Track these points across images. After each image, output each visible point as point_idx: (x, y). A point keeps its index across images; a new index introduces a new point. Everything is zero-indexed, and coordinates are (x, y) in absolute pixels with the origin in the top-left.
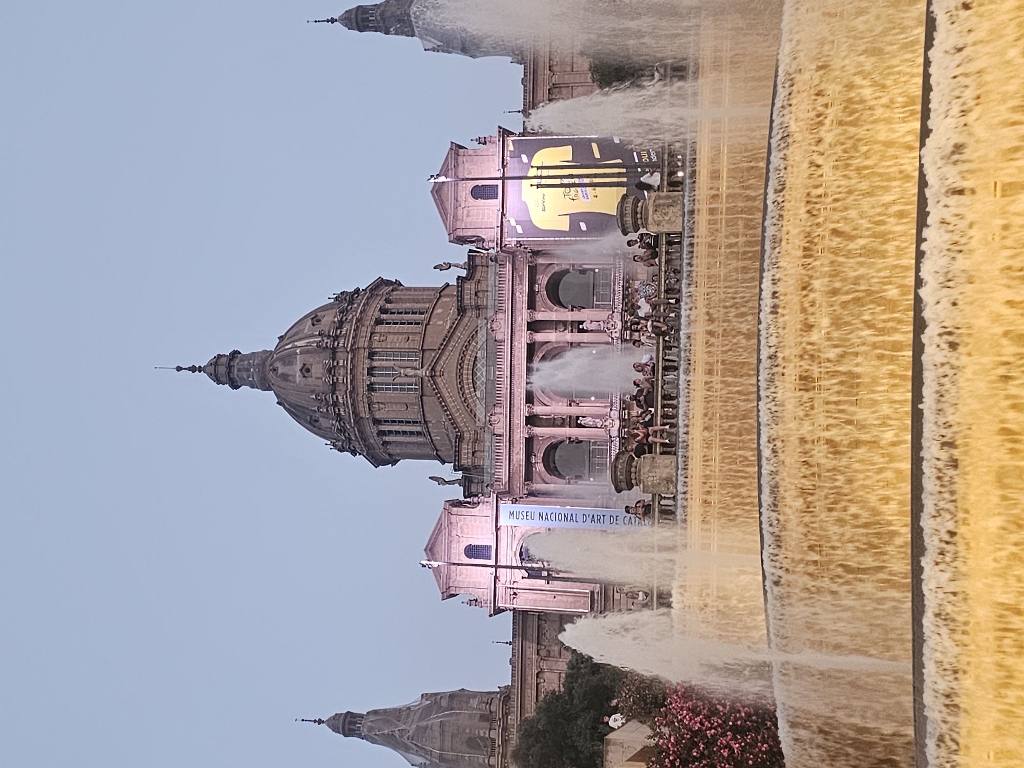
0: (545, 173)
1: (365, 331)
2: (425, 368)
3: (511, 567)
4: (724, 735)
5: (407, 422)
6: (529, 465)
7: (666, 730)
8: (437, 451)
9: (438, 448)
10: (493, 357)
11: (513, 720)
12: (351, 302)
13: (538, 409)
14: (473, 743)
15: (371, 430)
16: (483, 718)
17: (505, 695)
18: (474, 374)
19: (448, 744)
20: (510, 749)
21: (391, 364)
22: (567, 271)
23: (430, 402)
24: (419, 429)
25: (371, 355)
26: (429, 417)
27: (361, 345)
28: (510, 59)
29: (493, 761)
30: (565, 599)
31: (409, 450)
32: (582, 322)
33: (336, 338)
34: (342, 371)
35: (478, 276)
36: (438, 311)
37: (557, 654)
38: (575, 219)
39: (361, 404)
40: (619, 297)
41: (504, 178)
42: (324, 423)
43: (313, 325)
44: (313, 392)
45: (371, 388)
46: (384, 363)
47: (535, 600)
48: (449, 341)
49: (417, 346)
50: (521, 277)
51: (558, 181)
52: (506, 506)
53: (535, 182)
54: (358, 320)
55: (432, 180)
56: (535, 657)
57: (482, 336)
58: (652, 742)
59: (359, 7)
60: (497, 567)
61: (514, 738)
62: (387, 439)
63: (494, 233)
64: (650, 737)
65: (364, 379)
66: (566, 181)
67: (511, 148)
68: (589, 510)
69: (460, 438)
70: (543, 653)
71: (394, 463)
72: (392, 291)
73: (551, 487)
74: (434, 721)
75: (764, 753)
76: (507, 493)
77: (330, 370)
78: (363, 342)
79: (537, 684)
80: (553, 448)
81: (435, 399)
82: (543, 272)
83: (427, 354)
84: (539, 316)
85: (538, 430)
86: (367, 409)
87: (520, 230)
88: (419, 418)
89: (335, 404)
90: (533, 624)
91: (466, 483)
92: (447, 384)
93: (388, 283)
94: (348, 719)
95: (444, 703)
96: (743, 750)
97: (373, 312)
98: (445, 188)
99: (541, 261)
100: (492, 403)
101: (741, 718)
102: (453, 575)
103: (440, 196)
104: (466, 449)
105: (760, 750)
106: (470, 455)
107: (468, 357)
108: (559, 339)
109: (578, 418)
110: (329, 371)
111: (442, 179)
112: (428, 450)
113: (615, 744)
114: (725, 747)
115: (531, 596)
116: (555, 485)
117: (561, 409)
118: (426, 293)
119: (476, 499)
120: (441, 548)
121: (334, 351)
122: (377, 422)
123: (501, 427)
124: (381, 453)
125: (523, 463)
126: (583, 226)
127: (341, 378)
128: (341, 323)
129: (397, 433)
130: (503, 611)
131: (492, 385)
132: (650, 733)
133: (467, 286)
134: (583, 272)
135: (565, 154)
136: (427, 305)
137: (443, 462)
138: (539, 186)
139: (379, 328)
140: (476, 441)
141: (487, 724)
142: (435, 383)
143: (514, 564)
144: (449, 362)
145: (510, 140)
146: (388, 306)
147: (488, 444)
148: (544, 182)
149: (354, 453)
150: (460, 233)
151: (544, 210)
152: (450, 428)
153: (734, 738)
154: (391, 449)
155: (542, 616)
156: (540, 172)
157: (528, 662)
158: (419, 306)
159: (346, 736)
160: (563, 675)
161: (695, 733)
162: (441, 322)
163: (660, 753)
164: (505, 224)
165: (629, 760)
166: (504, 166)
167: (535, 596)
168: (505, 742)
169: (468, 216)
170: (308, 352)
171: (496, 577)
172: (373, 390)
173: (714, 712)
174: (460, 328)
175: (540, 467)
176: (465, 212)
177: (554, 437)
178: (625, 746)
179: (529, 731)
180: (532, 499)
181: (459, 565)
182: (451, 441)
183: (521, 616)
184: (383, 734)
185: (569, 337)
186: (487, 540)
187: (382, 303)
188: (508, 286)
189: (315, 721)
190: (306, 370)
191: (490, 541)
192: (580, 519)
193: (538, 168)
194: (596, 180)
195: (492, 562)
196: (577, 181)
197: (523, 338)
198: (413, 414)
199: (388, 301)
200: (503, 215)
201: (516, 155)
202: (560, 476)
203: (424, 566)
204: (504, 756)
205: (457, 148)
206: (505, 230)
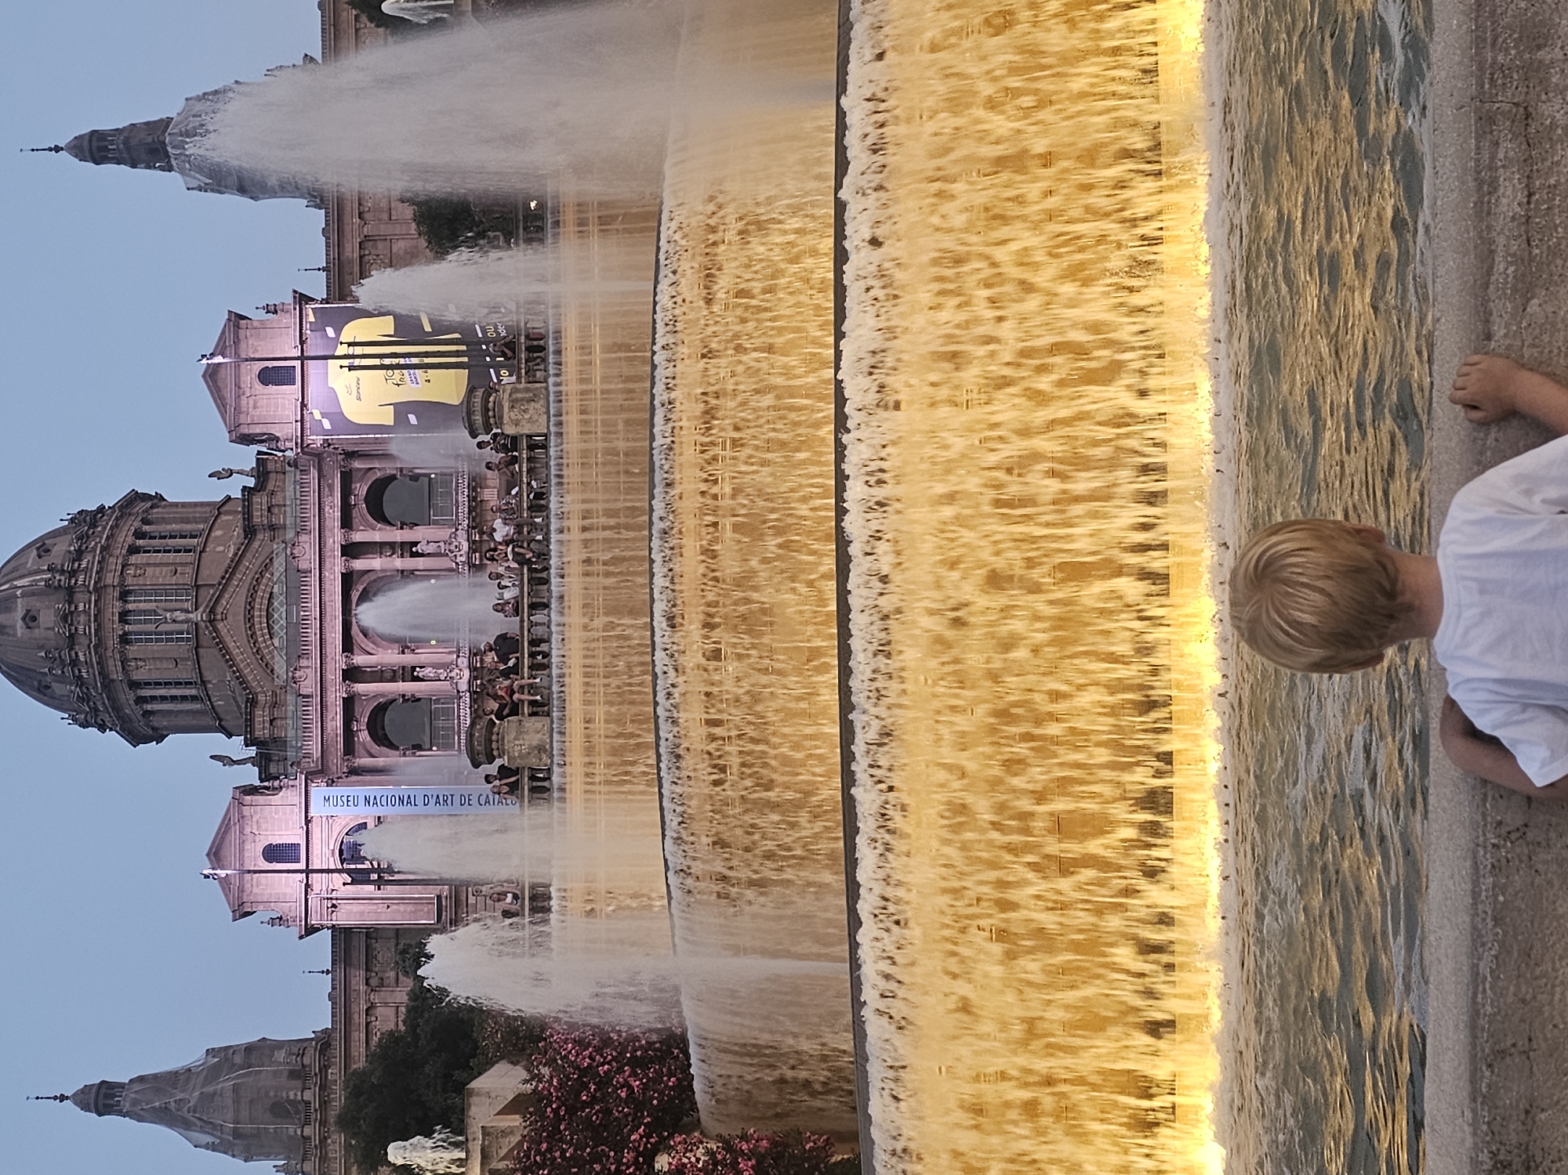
0: (358, 350)
1: (114, 563)
2: (201, 609)
3: (329, 871)
4: (620, 1070)
5: (177, 683)
6: (349, 734)
7: (545, 1071)
8: (221, 720)
9: (222, 716)
10: (295, 592)
11: (333, 1073)
12: (93, 525)
13: (359, 659)
14: (281, 1110)
15: (127, 697)
16: (293, 1075)
17: (323, 1041)
18: (269, 616)
19: (245, 1114)
20: (333, 1114)
21: (152, 606)
22: (393, 478)
23: (209, 655)
24: (193, 692)
25: (124, 596)
26: (208, 676)
27: (109, 581)
28: (305, 202)
29: (307, 1131)
30: (402, 908)
31: (181, 721)
32: (416, 544)
33: (73, 573)
34: (82, 618)
35: (270, 486)
36: (217, 533)
37: (393, 981)
38: (402, 410)
39: (111, 662)
40: (464, 509)
41: (303, 358)
42: (59, 689)
43: (40, 557)
44: (41, 648)
45: (125, 639)
46: (142, 606)
47: (362, 913)
48: (233, 574)
49: (188, 580)
50: (331, 487)
51: (377, 362)
52: (318, 791)
53: (346, 362)
54: (103, 549)
55: (204, 361)
56: (363, 988)
57: (279, 565)
58: (529, 1088)
59: (94, 132)
60: (308, 871)
61: (338, 1098)
62: (149, 707)
63: (293, 430)
64: (526, 1082)
65: (114, 628)
66: (387, 361)
67: (312, 318)
68: (433, 790)
69: (252, 702)
70: (374, 982)
71: (160, 739)
72: (152, 507)
73: (380, 762)
74: (225, 1084)
75: (672, 1088)
76: (321, 772)
77: (66, 618)
78: (111, 578)
79: (368, 1024)
80: (381, 710)
81: (215, 651)
82: (361, 480)
83: (203, 592)
84: (358, 537)
85: (360, 688)
86: (120, 669)
87: (327, 424)
88: (193, 676)
89: (75, 663)
90: (360, 944)
91: (263, 762)
92: (232, 631)
93: (146, 497)
94: (103, 1090)
95: (238, 1059)
96: (645, 1087)
97: (125, 537)
98: (222, 372)
99: (357, 464)
100: (296, 654)
101: (641, 1047)
102: (248, 886)
103: (215, 382)
104: (261, 716)
105: (666, 1086)
106: (267, 725)
107: (260, 593)
108: (386, 567)
109: (413, 668)
110: (64, 618)
111: (219, 359)
112: (208, 721)
113: (478, 1094)
114: (622, 1087)
115: (356, 907)
116: (386, 758)
117: (391, 657)
118: (199, 509)
119: (276, 783)
120: (230, 852)
121: (71, 592)
122: (135, 685)
123: (309, 686)
124: (141, 726)
125: (340, 731)
126: (412, 419)
127: (81, 627)
128: (79, 554)
129: (163, 698)
130: (318, 930)
131: (296, 630)
132: (525, 1075)
133: (256, 499)
134: (415, 478)
135: (385, 326)
136: (201, 526)
137: (230, 735)
138: (351, 368)
139: (133, 559)
140: (274, 705)
141: (298, 1083)
142: (216, 630)
143: (332, 867)
144: (234, 601)
145: (309, 308)
146: (146, 528)
147: (291, 708)
148: (357, 362)
149: (102, 728)
150: (245, 430)
151: (359, 399)
152: (238, 689)
153: (634, 1074)
154: (156, 721)
155: (371, 933)
156: (351, 351)
157: (354, 995)
158: (189, 527)
159: (100, 1114)
160: (403, 1009)
161: (583, 1072)
162: (221, 549)
163: (540, 1101)
164: (307, 418)
165: (498, 1114)
166: (302, 342)
167: (362, 907)
168: (324, 1104)
169: (255, 407)
170: (33, 594)
171: (307, 886)
172: (128, 642)
173: (606, 1042)
174: (249, 555)
175: (364, 736)
176: (251, 402)
177: (382, 695)
178: (493, 1095)
179: (358, 1086)
180: (354, 778)
181: (255, 872)
182: (239, 707)
183: (343, 937)
184: (153, 1108)
185: (398, 563)
186: (292, 835)
187: (137, 524)
188: (313, 498)
189: (55, 1098)
190: (30, 619)
191: (296, 837)
192: (420, 801)
193: (350, 344)
194: (427, 360)
195: (302, 866)
196: (402, 361)
197: (336, 566)
198: (186, 673)
199: (146, 522)
200: (303, 405)
201: (318, 328)
202: (392, 746)
203: (207, 877)
204: (323, 1123)
205: (237, 320)
206: (307, 425)
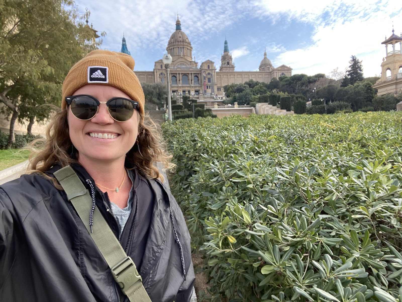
12: (189, 44)
15: (172, 47)
18: (182, 64)
23: (177, 57)
27: (184, 46)
33: (185, 42)
36: (189, 58)
39: (176, 46)
42: (173, 40)
43: (186, 38)
46: (182, 50)
83: (184, 56)
89: (176, 42)
93: (192, 49)
118: (191, 56)
122: (174, 48)
127: (180, 43)
129: (172, 51)
140: (173, 64)
142: (180, 58)
146: (189, 50)
154: (169, 50)
170: (183, 37)
172: (178, 48)
174: (188, 61)
